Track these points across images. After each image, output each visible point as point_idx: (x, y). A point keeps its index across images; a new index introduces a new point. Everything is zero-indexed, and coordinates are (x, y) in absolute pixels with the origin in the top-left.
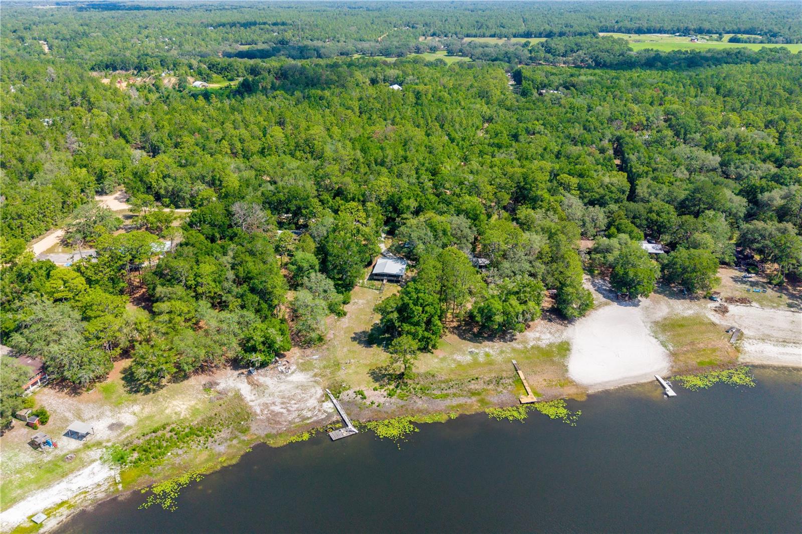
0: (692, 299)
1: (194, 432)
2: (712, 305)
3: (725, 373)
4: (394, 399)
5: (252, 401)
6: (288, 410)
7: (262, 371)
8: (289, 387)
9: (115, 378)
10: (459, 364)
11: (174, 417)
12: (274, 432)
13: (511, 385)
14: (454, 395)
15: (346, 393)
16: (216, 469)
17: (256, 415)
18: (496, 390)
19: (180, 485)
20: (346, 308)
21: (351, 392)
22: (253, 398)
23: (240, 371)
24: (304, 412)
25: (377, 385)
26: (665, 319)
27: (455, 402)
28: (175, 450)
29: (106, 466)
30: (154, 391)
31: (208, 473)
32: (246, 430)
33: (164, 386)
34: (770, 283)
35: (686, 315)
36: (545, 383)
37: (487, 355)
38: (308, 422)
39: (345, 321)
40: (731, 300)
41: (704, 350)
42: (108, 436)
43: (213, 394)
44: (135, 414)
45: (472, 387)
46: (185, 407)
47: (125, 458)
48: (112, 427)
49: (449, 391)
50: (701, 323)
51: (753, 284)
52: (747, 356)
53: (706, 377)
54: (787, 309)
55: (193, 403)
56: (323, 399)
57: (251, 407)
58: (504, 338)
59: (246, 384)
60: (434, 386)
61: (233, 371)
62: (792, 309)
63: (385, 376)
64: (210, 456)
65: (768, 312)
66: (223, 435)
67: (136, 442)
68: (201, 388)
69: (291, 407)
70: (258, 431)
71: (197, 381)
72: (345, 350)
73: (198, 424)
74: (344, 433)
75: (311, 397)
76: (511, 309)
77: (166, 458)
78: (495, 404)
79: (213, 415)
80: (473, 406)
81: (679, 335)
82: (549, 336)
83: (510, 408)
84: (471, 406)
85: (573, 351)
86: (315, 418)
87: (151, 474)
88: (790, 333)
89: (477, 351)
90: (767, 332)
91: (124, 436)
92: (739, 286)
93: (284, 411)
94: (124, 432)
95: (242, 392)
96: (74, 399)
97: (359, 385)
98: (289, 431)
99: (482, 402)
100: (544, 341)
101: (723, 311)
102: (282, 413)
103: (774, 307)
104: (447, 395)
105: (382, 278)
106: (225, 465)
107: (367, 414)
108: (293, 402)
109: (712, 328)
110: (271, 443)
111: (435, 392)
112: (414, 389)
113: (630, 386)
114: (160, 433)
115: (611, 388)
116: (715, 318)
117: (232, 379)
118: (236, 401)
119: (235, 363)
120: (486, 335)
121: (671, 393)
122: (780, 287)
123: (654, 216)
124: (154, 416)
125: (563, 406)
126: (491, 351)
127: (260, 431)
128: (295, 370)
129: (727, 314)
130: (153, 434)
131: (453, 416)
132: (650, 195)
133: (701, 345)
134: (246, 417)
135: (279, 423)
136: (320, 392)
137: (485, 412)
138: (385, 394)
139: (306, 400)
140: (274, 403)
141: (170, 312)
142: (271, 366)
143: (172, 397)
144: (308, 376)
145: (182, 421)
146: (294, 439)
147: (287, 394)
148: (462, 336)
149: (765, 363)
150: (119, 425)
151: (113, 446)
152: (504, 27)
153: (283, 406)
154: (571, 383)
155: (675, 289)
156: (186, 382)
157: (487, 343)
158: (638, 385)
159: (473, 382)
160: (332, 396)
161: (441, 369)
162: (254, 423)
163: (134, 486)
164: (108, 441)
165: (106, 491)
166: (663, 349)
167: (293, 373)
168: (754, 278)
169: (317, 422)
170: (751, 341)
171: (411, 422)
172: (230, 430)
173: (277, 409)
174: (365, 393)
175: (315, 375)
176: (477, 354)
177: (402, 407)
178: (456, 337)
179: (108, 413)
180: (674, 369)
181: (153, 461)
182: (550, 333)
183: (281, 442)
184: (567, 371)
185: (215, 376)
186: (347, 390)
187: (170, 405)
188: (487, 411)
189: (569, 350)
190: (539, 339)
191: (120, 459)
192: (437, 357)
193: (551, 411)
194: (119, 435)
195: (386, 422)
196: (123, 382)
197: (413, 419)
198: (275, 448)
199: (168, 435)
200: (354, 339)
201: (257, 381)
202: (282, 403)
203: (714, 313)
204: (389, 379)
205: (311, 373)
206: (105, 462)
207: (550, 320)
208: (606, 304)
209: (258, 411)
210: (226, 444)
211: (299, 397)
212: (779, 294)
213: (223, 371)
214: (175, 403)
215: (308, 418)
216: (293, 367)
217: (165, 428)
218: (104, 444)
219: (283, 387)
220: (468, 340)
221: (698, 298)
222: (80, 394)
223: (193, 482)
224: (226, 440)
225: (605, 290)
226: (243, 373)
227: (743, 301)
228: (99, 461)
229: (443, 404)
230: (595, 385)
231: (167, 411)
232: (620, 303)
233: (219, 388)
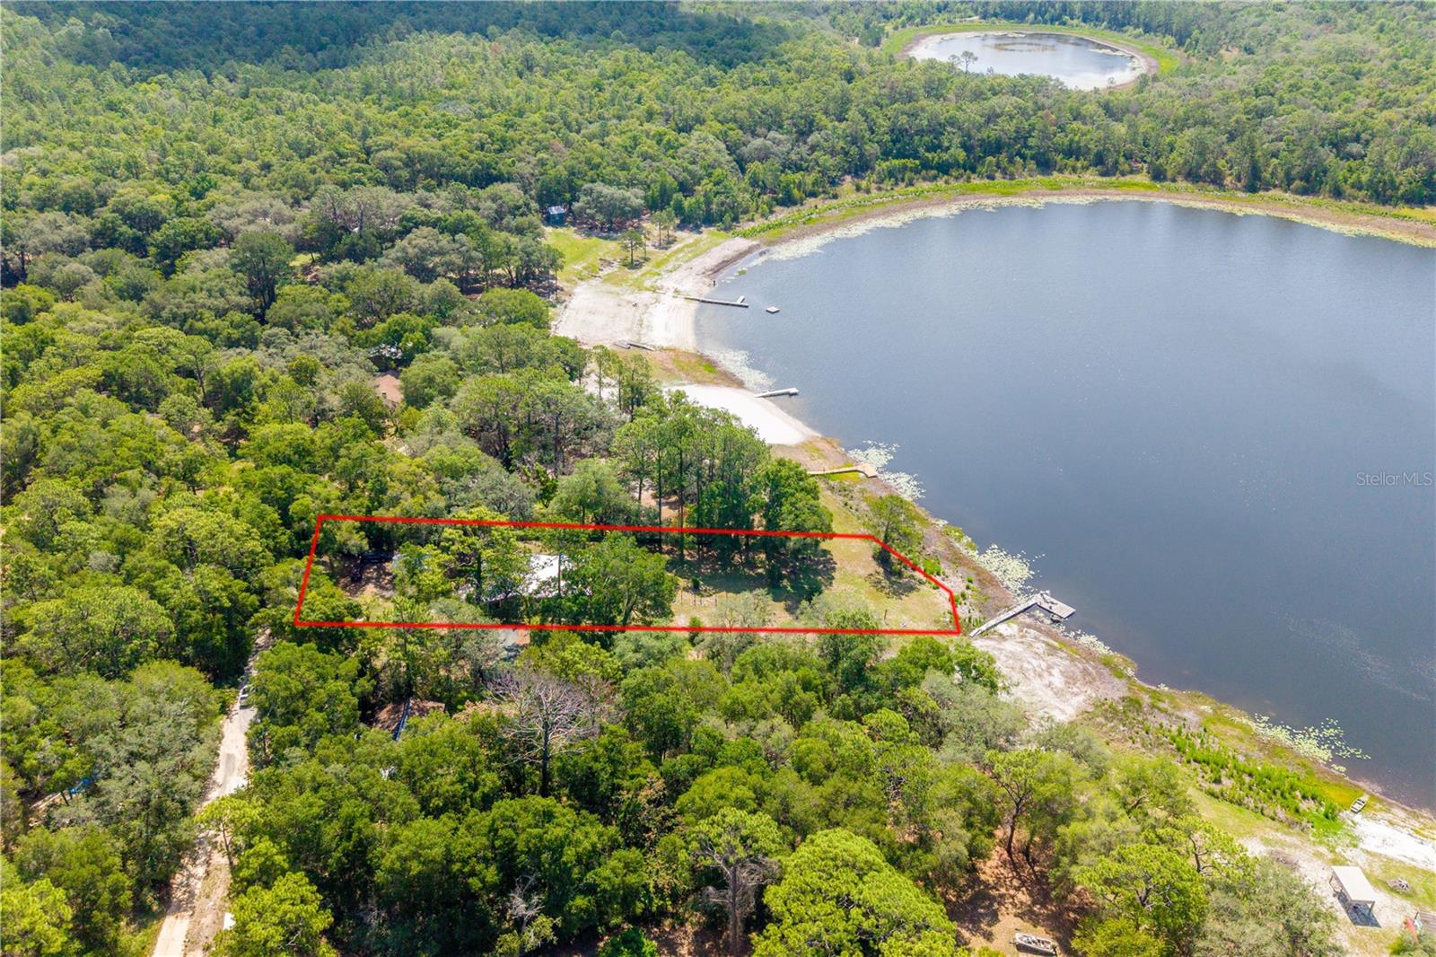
1: (1191, 757)
5: (1064, 711)
6: (1050, 667)
12: (1108, 672)
16: (1230, 708)
17: (1090, 698)
19: (1292, 734)
22: (1055, 712)
24: (1041, 651)
28: (1243, 765)
29: (1357, 832)
32: (1132, 700)
38: (1056, 643)
42: (1310, 861)
47: (1321, 814)
48: (1292, 863)
56: (996, 636)
57: (1078, 709)
64: (1213, 724)
66: (1165, 722)
67: (1282, 814)
70: (1121, 688)
75: (1001, 650)
77: (1268, 769)
91: (1288, 839)
93: (1054, 671)
94: (1283, 844)
102: (1062, 673)
108: (1027, 666)
110: (1129, 668)
134: (1109, 707)
135: (1085, 672)
139: (1013, 653)
140: (1049, 686)
145: (1187, 778)
146: (1102, 649)
150: (1277, 856)
151: (1321, 843)
153: (1046, 674)
160: (982, 629)
162: (1111, 697)
163: (1346, 783)
164: (1319, 855)
165: (1388, 811)
169: (1049, 634)
172: (1150, 716)
173: (1058, 680)
183: (1120, 660)
191: (1330, 816)
194: (1296, 847)
195: (998, 573)
199: (1230, 780)
202: (1040, 677)
206: (1354, 838)
209: (1081, 698)
210: (1178, 714)
211: (1012, 662)
215: (1049, 645)
217: (1221, 793)
218: (1331, 856)
224: (1170, 715)
228: (1361, 845)
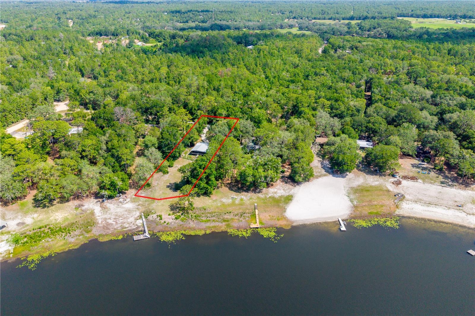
0: (381, 175)
1: (61, 230)
2: (392, 179)
3: (383, 220)
4: (177, 221)
5: (99, 216)
6: (116, 223)
7: (110, 201)
8: (122, 210)
9: (29, 199)
10: (223, 204)
11: (54, 222)
12: (104, 233)
13: (248, 217)
14: (213, 220)
15: (151, 216)
16: (65, 250)
17: (98, 224)
18: (239, 219)
19: (43, 257)
20: (169, 169)
21: (155, 216)
22: (100, 214)
23: (98, 200)
24: (125, 225)
25: (171, 213)
26: (359, 186)
27: (212, 224)
28: (48, 239)
29: (8, 244)
30: (48, 207)
31: (60, 252)
32: (89, 231)
33: (54, 205)
34: (434, 169)
35: (373, 184)
36: (269, 218)
37: (242, 199)
38: (125, 230)
39: (167, 176)
40: (405, 178)
41: (376, 205)
42: (15, 228)
43: (79, 211)
44: (33, 218)
45: (226, 217)
46: (62, 216)
47: (19, 240)
48: (18, 224)
49: (211, 219)
50: (381, 190)
51: (424, 169)
52: (401, 211)
53: (370, 221)
54: (439, 184)
55: (66, 215)
56: (138, 218)
57: (97, 219)
58: (255, 191)
59: (99, 207)
60: (203, 215)
61: (94, 200)
62: (443, 185)
63: (178, 208)
64: (65, 243)
65: (427, 186)
66: (76, 233)
67: (28, 233)
68: (74, 207)
69: (119, 221)
70: (95, 233)
71: (73, 204)
72: (161, 192)
73: (65, 226)
74: (142, 237)
75: (132, 217)
76: (257, 174)
77: (41, 242)
78: (235, 227)
79: (75, 222)
80: (222, 227)
81: (364, 196)
82: (282, 191)
83: (242, 230)
84: (221, 227)
85: (293, 201)
86: (130, 228)
87: (30, 250)
88: (436, 199)
89: (236, 197)
90: (420, 197)
91: (23, 229)
92: (415, 169)
93: (114, 223)
94: (24, 227)
95: (95, 211)
96: (4, 208)
97: (161, 212)
98: (113, 234)
99: (228, 226)
100: (278, 194)
101: (398, 183)
102: (112, 224)
103: (431, 183)
104: (209, 220)
105: (196, 154)
106: (71, 248)
107: (159, 228)
108: (121, 218)
109: (386, 193)
110: (101, 240)
111: (203, 219)
112: (192, 216)
113: (320, 223)
114: (43, 229)
115: (308, 223)
116: (391, 187)
117: (92, 204)
118: (90, 215)
119: (97, 196)
120: (245, 189)
121: (343, 228)
122: (441, 171)
123: (370, 125)
124: (43, 220)
125: (274, 231)
126: (245, 198)
127: (97, 232)
128: (129, 201)
129: (400, 186)
130: (39, 230)
131: (208, 232)
132: (374, 113)
133: (375, 203)
134: (92, 225)
135: (109, 229)
136: (138, 214)
137: (227, 231)
138: (174, 218)
139: (129, 218)
140: (110, 218)
141: (62, 165)
142: (116, 198)
143: (57, 211)
144: (135, 205)
145: (57, 224)
146: (113, 238)
147: (119, 214)
148: (231, 189)
149: (412, 215)
150: (23, 223)
151: (15, 234)
152: (338, 14)
153: (115, 220)
154: (285, 218)
155: (372, 169)
156: (67, 204)
157: (244, 193)
158: (326, 223)
159: (227, 214)
160: (143, 217)
161: (212, 206)
162: (95, 228)
163: (19, 255)
164: (14, 231)
165: (3, 257)
166: (350, 203)
167: (127, 203)
168: (425, 165)
169: (130, 230)
170: (408, 202)
171: (182, 234)
172: (80, 231)
173: (110, 221)
174: (163, 217)
175: (139, 205)
176: (236, 199)
177: (181, 225)
178: (227, 189)
179: (20, 217)
180: (352, 215)
181: (33, 244)
182: (284, 190)
183: (106, 239)
184: (285, 211)
185: (84, 201)
186: (153, 214)
187: (54, 215)
188: (229, 231)
189: (291, 200)
190: (276, 193)
191: (17, 241)
192: (212, 199)
193: (265, 233)
194: (21, 229)
195: (168, 233)
196: (33, 201)
197: (184, 232)
198: (101, 242)
199: (46, 231)
200: (168, 187)
201: (105, 205)
202: (115, 219)
203: (391, 184)
204: (180, 210)
205: (137, 204)
206: (8, 242)
207: (286, 183)
208: (325, 175)
209: (100, 222)
210: (76, 238)
211: (125, 216)
212: (437, 175)
213: (89, 199)
214: (57, 214)
215: (126, 228)
216: (128, 200)
217: (46, 227)
218: (11, 233)
219: (118, 210)
220: (234, 191)
221: (385, 175)
222: (8, 205)
223: (50, 256)
224: (77, 236)
225: (328, 167)
226: (99, 201)
227: (413, 178)
228: (5, 241)
229: (204, 225)
230: (299, 220)
231: (51, 218)
232: (334, 176)
233: (83, 208)
